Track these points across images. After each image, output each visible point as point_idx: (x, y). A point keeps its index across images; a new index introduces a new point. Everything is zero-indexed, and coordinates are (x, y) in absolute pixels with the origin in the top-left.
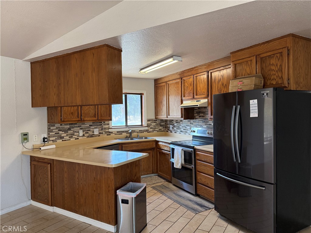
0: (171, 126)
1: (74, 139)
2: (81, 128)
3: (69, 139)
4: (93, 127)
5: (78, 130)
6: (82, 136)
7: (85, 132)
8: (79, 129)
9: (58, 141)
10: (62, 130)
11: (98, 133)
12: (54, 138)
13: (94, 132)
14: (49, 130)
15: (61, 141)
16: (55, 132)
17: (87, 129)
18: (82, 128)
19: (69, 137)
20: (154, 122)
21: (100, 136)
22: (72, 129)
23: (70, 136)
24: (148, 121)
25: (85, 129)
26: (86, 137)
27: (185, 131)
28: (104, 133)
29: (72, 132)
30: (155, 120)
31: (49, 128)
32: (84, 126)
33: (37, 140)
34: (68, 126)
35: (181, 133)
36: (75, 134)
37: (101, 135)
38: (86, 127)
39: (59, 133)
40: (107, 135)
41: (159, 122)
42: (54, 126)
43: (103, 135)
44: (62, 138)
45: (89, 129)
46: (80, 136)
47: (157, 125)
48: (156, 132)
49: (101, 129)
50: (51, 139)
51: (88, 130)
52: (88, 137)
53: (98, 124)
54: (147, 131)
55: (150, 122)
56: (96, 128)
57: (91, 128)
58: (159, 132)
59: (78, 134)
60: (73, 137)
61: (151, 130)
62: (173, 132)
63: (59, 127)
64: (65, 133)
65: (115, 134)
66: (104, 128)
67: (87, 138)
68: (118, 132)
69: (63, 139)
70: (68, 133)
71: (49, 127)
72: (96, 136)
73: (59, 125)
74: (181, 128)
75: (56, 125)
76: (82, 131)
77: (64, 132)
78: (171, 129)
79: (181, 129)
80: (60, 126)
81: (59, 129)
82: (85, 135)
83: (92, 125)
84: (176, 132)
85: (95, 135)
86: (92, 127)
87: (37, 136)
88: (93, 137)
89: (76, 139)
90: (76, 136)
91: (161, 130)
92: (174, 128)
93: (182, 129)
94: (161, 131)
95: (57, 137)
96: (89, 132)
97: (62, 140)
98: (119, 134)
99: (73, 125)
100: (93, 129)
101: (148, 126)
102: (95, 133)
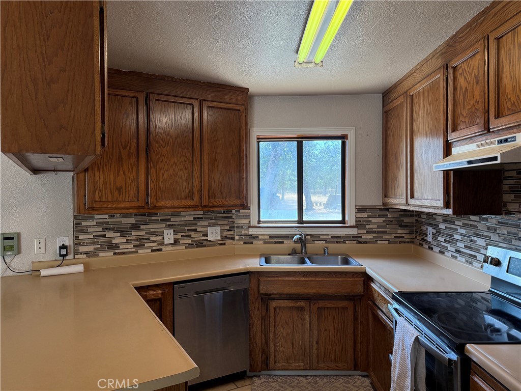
0: (430, 230)
1: (150, 250)
2: (169, 225)
3: (134, 250)
4: (205, 223)
5: (159, 230)
6: (171, 244)
7: (183, 234)
8: (163, 226)
9: (101, 255)
10: (113, 228)
11: (219, 238)
12: (91, 248)
13: (206, 235)
14: (78, 229)
15: (112, 254)
16: (94, 234)
17: (186, 228)
18: (172, 225)
19: (134, 246)
20: (380, 216)
21: (225, 244)
22: (142, 227)
23: (137, 243)
24: (360, 210)
25: (180, 228)
26: (184, 247)
27: (470, 252)
28: (237, 237)
29: (143, 233)
30: (381, 210)
31: (76, 224)
32: (178, 219)
33: (43, 250)
34: (132, 220)
35: (456, 258)
36: (152, 238)
37: (227, 242)
38: (183, 223)
39: (105, 235)
40: (245, 243)
41: (396, 215)
42: (92, 218)
43: (234, 243)
44: (112, 247)
45: (193, 228)
46: (167, 245)
47: (389, 223)
48: (387, 242)
49: (228, 228)
50: (83, 249)
51: (189, 230)
52: (190, 246)
53: (221, 215)
54: (356, 238)
55: (365, 215)
56: (214, 225)
57: (199, 224)
58: (396, 243)
59: (161, 238)
60: (146, 245)
61: (370, 236)
62: (437, 249)
63: (104, 220)
64: (122, 236)
65: (265, 243)
66: (236, 225)
67: (186, 248)
68: (272, 237)
69: (117, 251)
70: (130, 235)
71: (78, 221)
72: (214, 245)
73: (107, 216)
74: (457, 240)
75: (96, 217)
76: (172, 231)
77: (118, 235)
78: (430, 238)
79: (459, 244)
80: (109, 220)
81: (105, 226)
82: (181, 242)
83: (201, 218)
84: (443, 250)
85: (210, 241)
86: (201, 223)
87: (42, 241)
88: (205, 246)
89: (153, 251)
90: (156, 244)
91: (401, 240)
92: (439, 239)
93: (461, 245)
94: (401, 243)
95: (99, 246)
96: (192, 234)
97: (115, 254)
98: (276, 243)
99: (146, 218)
100: (203, 227)
101: (359, 225)
102: (210, 238)
